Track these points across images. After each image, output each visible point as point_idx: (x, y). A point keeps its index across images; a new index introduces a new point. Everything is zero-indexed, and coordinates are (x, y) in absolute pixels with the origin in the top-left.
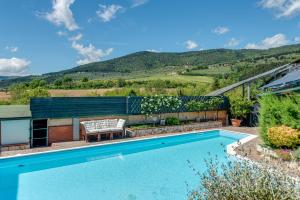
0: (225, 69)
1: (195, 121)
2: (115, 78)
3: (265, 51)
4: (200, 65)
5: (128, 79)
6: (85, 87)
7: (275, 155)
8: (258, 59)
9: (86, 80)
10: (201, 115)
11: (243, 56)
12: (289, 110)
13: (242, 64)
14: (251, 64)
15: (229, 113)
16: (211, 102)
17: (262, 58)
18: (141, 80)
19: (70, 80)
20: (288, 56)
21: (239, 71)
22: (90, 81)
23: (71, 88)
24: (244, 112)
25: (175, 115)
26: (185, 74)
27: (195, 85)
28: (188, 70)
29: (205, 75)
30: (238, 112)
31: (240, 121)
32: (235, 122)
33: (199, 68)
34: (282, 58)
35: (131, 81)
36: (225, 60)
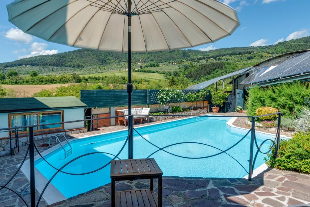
0: (173, 68)
1: (189, 108)
2: (68, 73)
3: (206, 52)
4: (152, 62)
5: (82, 74)
6: (34, 82)
7: (261, 125)
8: (200, 59)
9: (35, 74)
10: (194, 104)
11: (188, 56)
12: (270, 97)
13: (188, 63)
14: (195, 64)
15: (210, 102)
16: (200, 94)
17: (204, 58)
18: (97, 75)
19: (16, 74)
20: (223, 58)
21: (185, 69)
22: (40, 76)
23: (16, 83)
24: (222, 101)
25: (178, 104)
26: (138, 71)
27: (148, 82)
28: (141, 67)
29: (157, 72)
30: (218, 102)
31: (218, 108)
32: (215, 109)
33: (151, 66)
34: (219, 59)
35: (86, 76)
36: (174, 59)
